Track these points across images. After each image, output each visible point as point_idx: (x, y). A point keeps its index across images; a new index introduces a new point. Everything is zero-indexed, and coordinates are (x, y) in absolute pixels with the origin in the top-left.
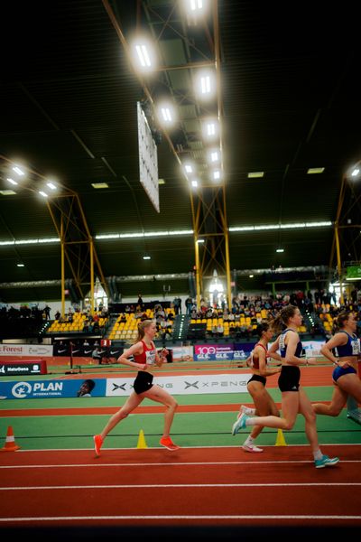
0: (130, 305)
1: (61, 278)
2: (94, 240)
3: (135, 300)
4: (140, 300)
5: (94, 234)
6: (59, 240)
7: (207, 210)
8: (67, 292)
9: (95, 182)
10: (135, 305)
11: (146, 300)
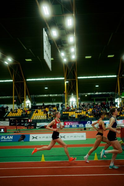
1: (13, 96)
2: (26, 81)
3: (41, 104)
4: (43, 104)
5: (26, 79)
6: (12, 81)
7: (69, 70)
8: (15, 101)
9: (27, 59)
10: (41, 106)
11: (46, 104)
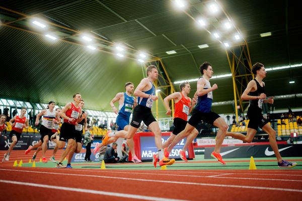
0: (284, 114)
3: (287, 111)
4: (290, 111)
8: (239, 107)
10: (288, 114)
11: (293, 110)
